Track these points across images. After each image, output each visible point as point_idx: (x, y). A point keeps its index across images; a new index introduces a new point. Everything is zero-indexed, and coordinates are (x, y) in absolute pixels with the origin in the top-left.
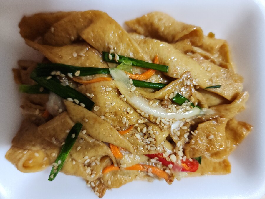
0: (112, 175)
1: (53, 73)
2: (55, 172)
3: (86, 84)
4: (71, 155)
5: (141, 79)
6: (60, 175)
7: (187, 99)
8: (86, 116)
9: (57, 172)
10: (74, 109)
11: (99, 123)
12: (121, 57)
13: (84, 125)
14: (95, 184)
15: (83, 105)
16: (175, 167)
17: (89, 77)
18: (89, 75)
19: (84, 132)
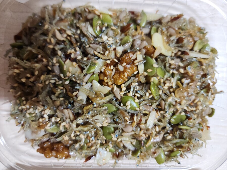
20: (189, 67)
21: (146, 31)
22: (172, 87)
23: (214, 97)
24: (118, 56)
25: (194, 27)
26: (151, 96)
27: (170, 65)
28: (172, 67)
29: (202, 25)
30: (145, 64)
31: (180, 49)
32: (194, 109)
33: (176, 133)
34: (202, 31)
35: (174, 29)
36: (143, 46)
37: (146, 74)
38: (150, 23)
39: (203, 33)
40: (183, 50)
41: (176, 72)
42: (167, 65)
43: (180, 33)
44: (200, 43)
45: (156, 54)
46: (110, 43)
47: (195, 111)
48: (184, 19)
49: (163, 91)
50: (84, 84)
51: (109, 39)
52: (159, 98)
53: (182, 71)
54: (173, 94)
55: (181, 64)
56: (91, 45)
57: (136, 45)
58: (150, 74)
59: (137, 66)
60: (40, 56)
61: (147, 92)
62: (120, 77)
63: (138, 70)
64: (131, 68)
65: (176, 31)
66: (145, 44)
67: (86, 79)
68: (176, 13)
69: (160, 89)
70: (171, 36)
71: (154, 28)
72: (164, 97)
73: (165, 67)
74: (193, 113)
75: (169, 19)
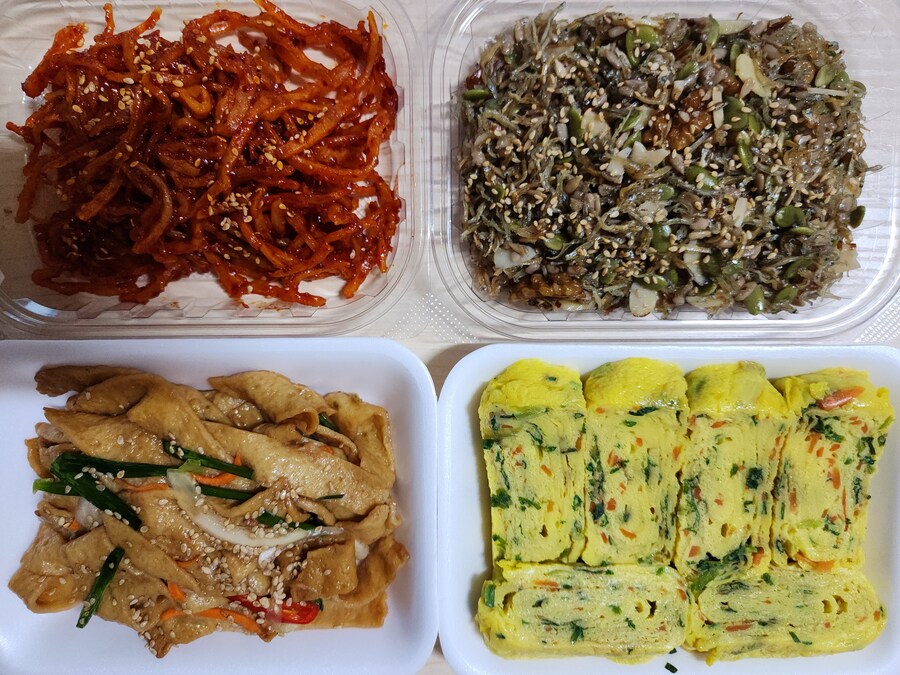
0: (178, 622)
1: (85, 469)
2: (86, 614)
3: (133, 492)
4: (111, 591)
5: (217, 485)
6: (94, 618)
7: (281, 518)
8: (131, 539)
9: (90, 616)
10: (113, 527)
11: (148, 550)
12: (186, 452)
13: (127, 551)
14: (151, 634)
15: (127, 522)
16: (270, 615)
17: (137, 481)
18: (138, 477)
19: (127, 561)
20: (808, 110)
21: (720, 53)
22: (776, 150)
23: (862, 181)
24: (676, 98)
25: (814, 41)
26: (739, 166)
27: (771, 110)
28: (775, 114)
29: (830, 39)
30: (726, 110)
31: (789, 83)
32: (821, 196)
33: (786, 245)
34: (831, 49)
35: (775, 46)
36: (720, 79)
37: (728, 126)
38: (725, 40)
39: (834, 55)
40: (794, 84)
41: (782, 123)
42: (766, 111)
43: (788, 51)
44: (827, 71)
45: (745, 92)
46: (663, 74)
47: (823, 200)
48: (794, 27)
49: (759, 159)
50: (616, 150)
51: (662, 68)
52: (754, 171)
53: (794, 119)
54: (779, 161)
55: (792, 107)
56: (628, 82)
57: (708, 78)
58: (736, 127)
59: (711, 113)
60: (534, 107)
61: (732, 159)
62: (681, 134)
63: (712, 121)
64: (700, 118)
65: (779, 49)
66: (724, 74)
67: (620, 142)
68: (775, 17)
69: (754, 154)
70: (769, 59)
71: (735, 46)
72: (763, 168)
73: (761, 113)
74: (819, 205)
75: (763, 27)
